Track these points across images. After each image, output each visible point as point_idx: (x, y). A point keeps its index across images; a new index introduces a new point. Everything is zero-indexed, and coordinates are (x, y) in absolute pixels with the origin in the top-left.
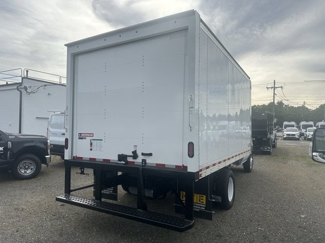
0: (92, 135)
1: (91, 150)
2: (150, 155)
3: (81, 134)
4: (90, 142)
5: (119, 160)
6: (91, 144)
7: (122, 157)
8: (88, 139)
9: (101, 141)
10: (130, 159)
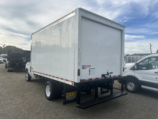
0: (90, 66)
1: (90, 74)
2: (112, 73)
3: (84, 66)
4: (89, 70)
5: (102, 77)
6: (90, 71)
7: (103, 76)
8: (88, 69)
9: (95, 69)
10: (106, 76)
